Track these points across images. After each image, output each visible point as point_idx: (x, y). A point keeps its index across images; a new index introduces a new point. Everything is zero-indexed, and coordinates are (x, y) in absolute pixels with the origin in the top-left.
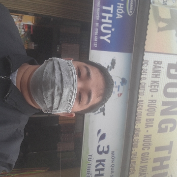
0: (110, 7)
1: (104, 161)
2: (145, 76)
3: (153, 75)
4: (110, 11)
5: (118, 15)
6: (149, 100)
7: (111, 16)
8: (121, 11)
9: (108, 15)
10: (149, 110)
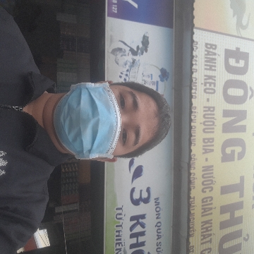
1: (143, 217)
3: (206, 65)
6: (205, 107)
10: (206, 123)
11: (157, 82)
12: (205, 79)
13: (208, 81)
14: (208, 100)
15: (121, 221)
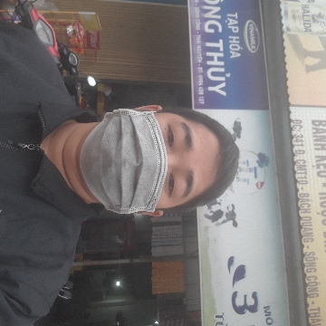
0: (218, 42)
2: (300, 148)
4: (219, 48)
5: (233, 53)
7: (222, 55)
8: (236, 47)
9: (216, 55)
11: (255, 168)
12: (317, 161)
13: (321, 162)
14: (325, 185)
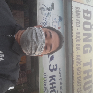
10: (77, 38)
12: (76, 21)
13: (77, 22)
14: (77, 29)
15: (46, 78)
